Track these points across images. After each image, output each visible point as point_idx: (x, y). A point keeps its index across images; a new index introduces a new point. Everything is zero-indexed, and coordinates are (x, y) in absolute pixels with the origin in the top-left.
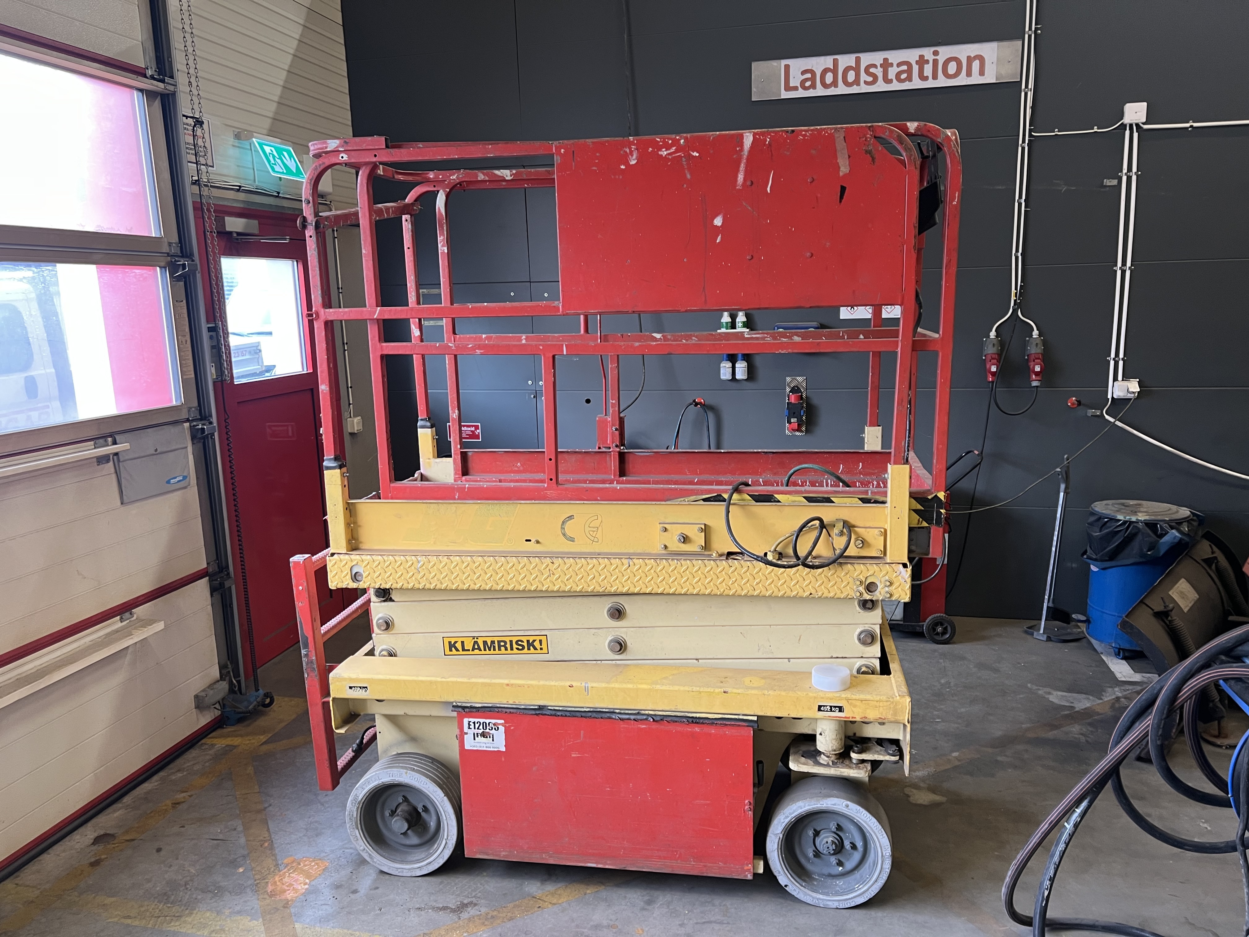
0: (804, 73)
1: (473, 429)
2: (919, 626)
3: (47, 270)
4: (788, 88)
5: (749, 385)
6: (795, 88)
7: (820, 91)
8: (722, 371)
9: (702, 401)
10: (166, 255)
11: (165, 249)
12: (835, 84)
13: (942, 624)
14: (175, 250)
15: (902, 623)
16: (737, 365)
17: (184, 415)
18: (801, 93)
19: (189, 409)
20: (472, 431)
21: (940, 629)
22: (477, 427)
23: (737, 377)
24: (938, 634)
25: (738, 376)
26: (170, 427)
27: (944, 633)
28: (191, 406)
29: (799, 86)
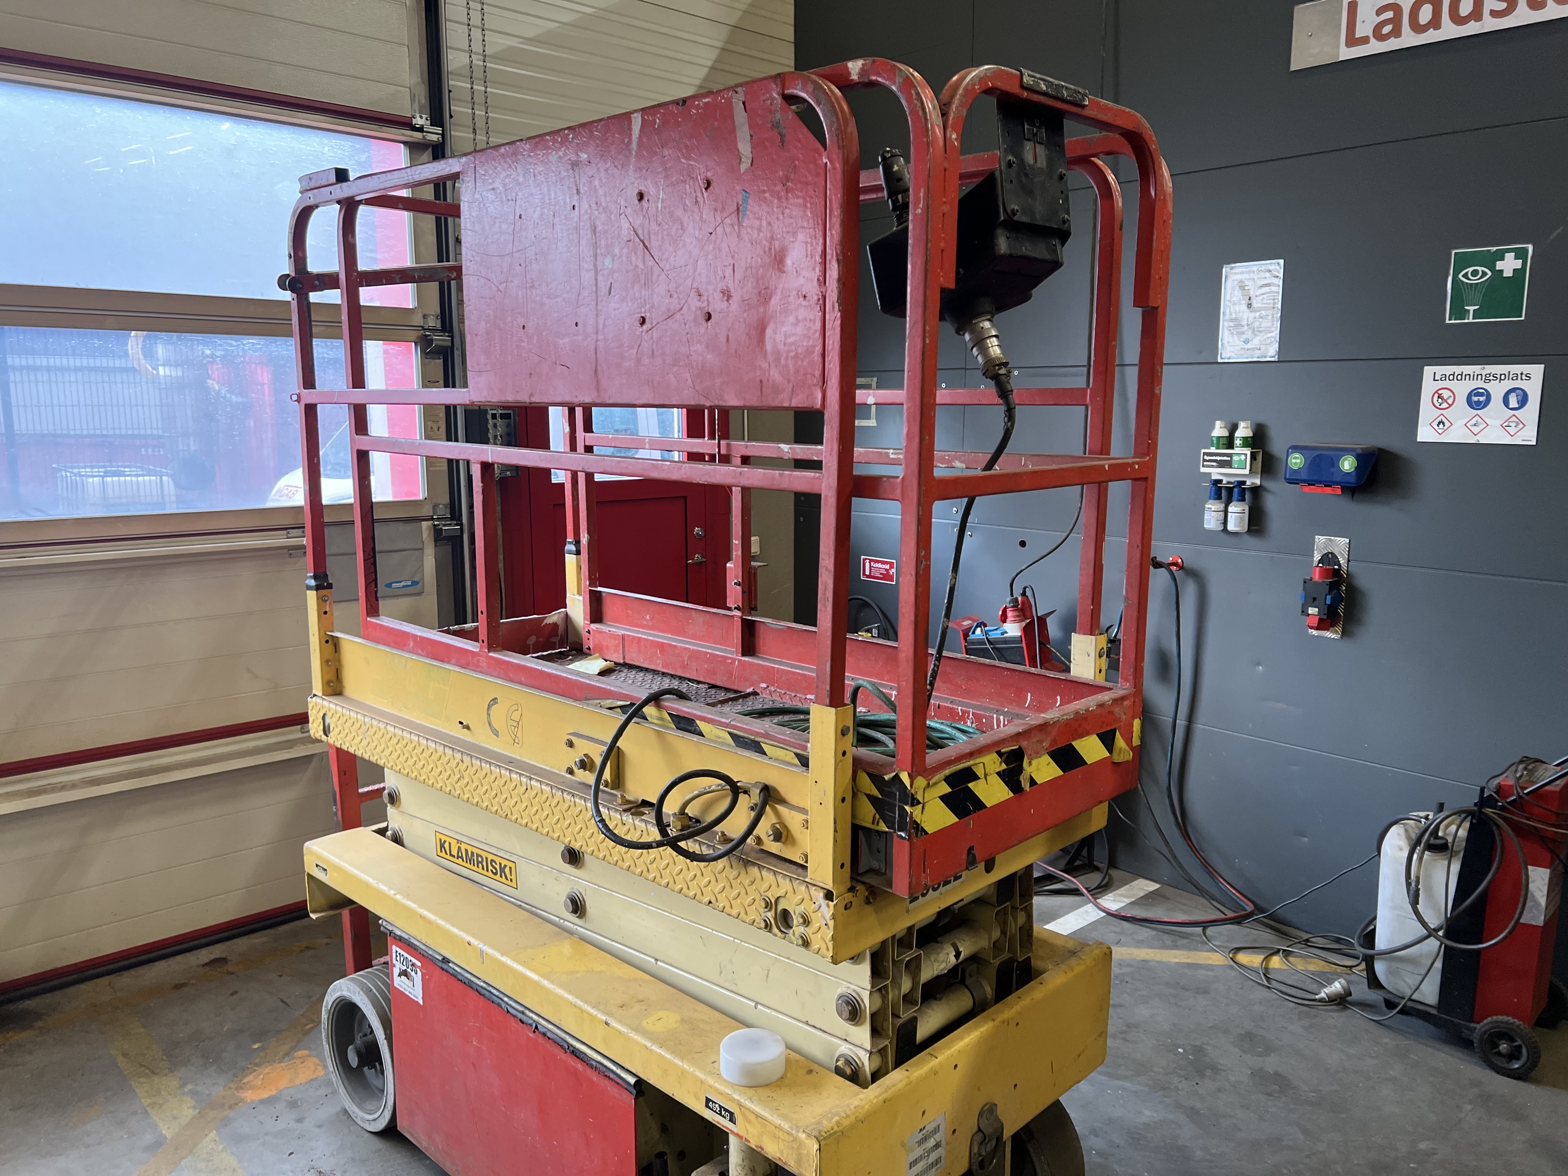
0: (1379, 12)
1: (887, 567)
2: (1468, 1028)
3: (250, 343)
4: (1352, 41)
5: (1251, 540)
6: (1365, 40)
7: (1409, 39)
8: (1207, 516)
9: (1180, 561)
10: (420, 328)
11: (418, 320)
12: (1435, 23)
13: (1511, 1039)
14: (433, 322)
15: (1434, 1012)
16: (1230, 509)
17: (427, 511)
18: (1375, 47)
19: (435, 507)
20: (886, 570)
21: (1504, 1047)
22: (892, 567)
23: (1229, 528)
24: (1499, 1054)
25: (1231, 527)
26: (400, 524)
27: (1515, 1055)
28: (439, 502)
29: (1371, 35)
